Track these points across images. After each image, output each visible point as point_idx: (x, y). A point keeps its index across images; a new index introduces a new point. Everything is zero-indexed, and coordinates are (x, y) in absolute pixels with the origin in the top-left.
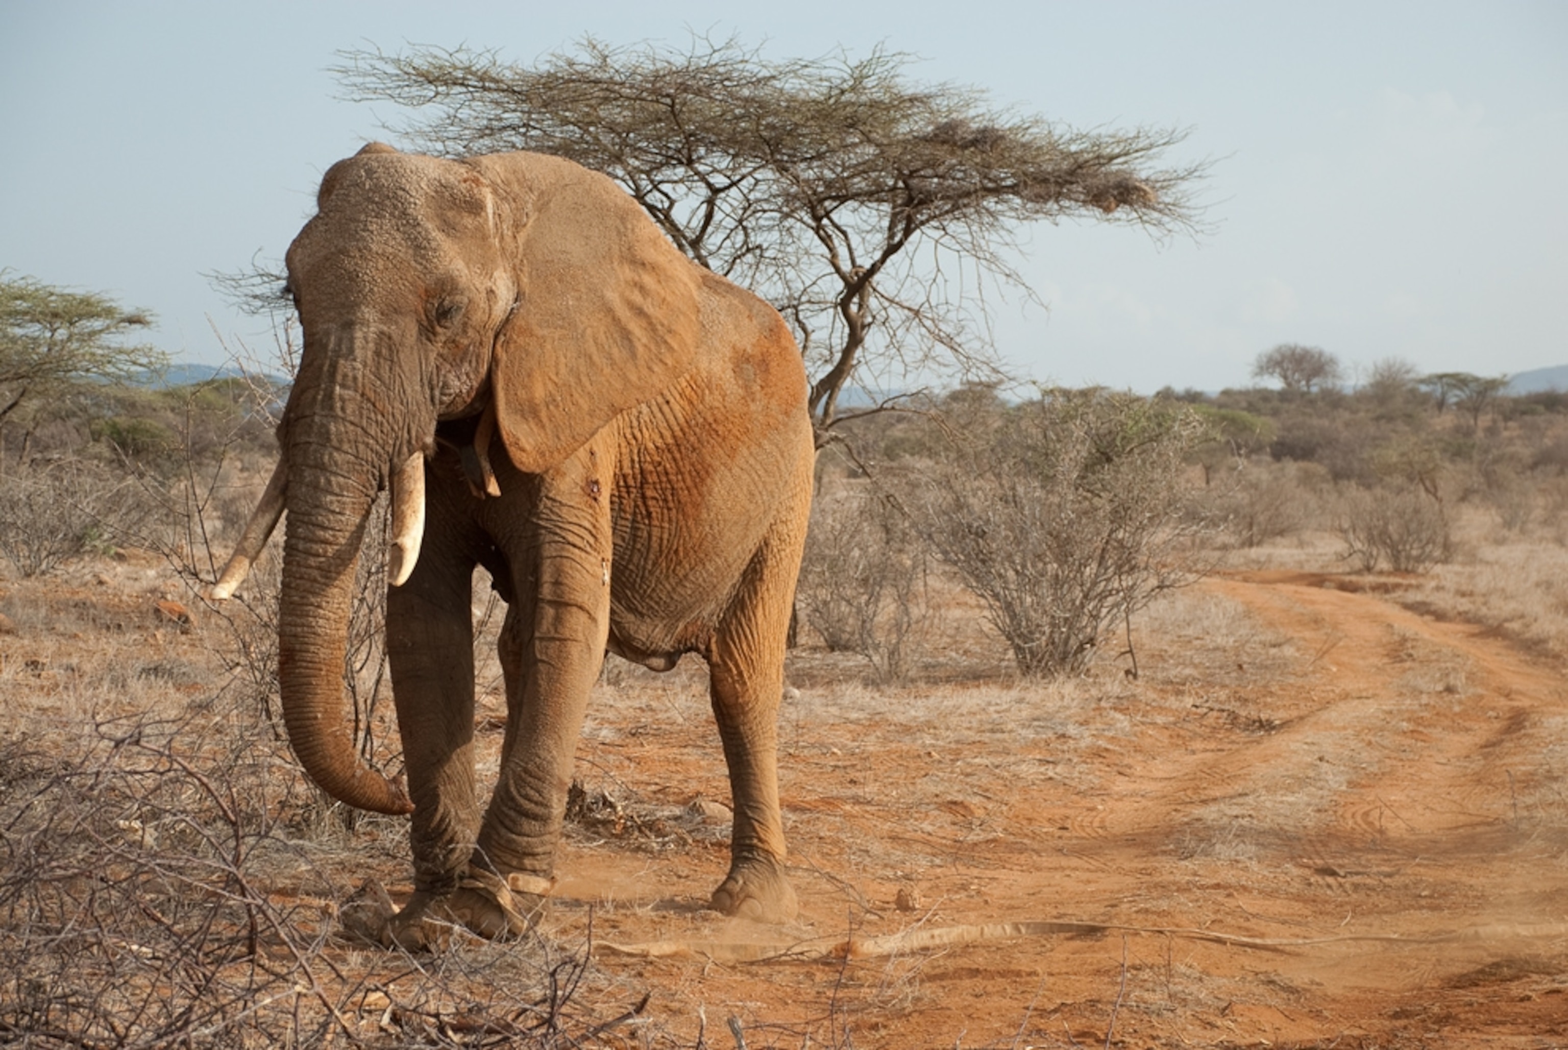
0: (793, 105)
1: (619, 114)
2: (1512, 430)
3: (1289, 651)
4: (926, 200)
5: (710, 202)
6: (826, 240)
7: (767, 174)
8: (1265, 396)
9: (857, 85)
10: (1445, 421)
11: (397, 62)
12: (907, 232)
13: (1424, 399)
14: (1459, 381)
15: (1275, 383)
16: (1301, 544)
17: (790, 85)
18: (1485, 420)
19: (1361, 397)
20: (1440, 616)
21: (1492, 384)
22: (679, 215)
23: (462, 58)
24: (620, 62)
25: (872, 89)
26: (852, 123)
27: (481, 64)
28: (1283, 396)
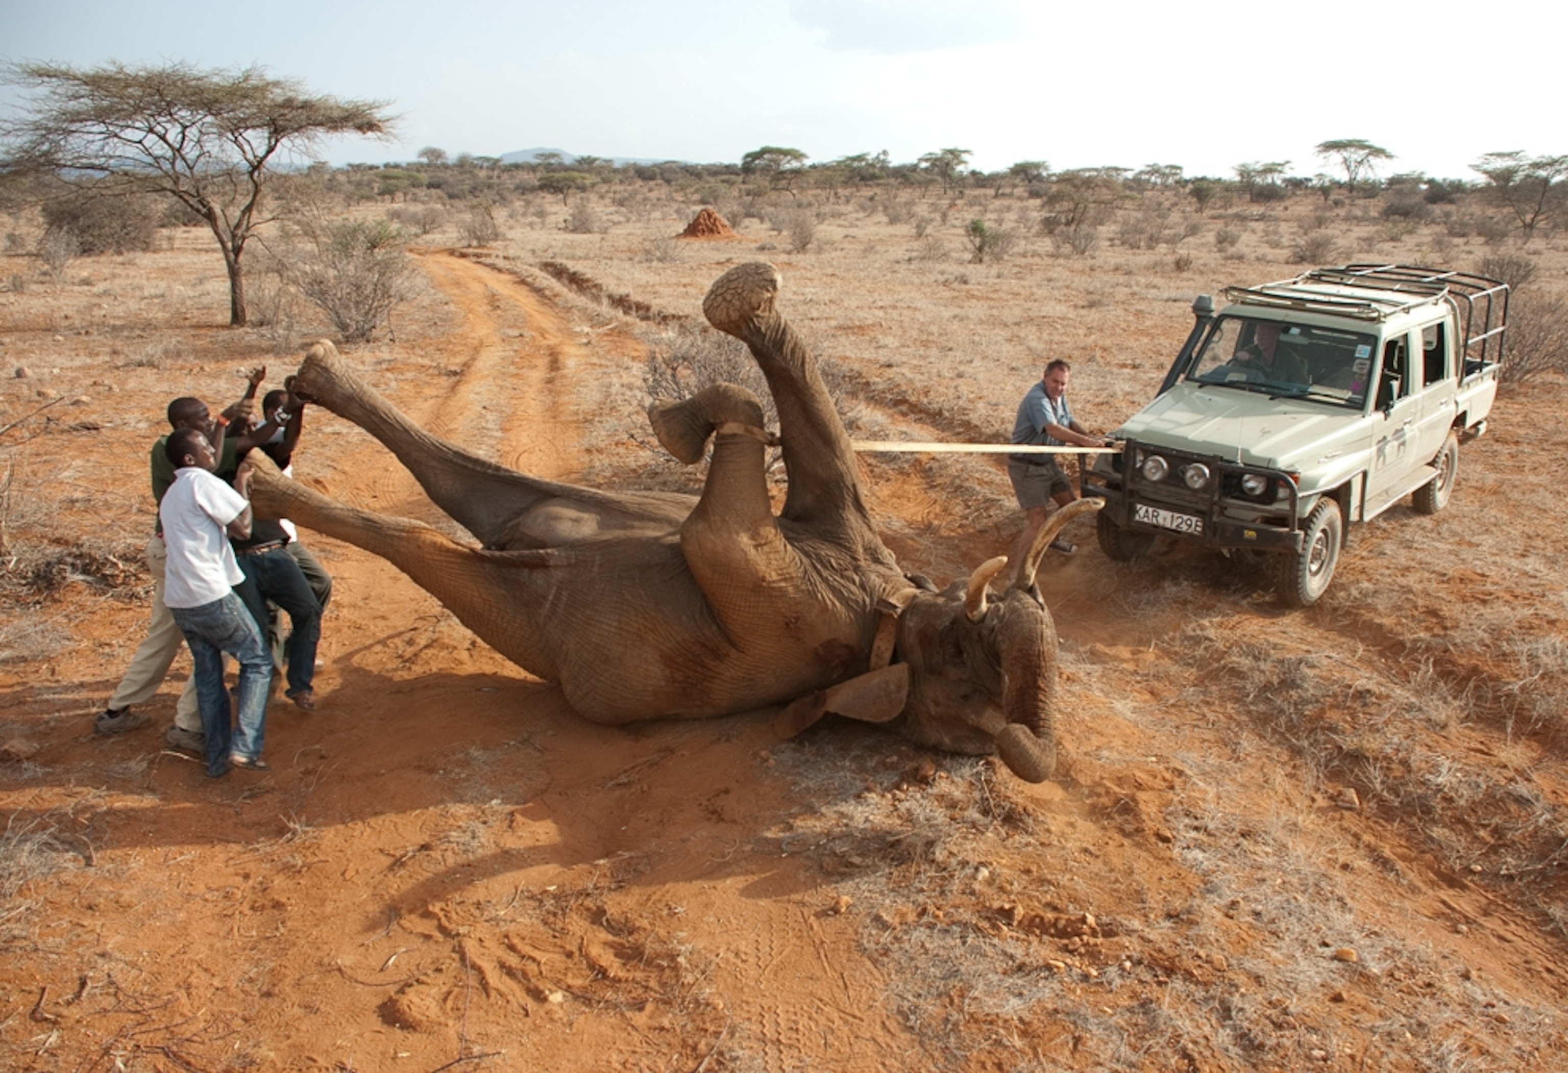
0: (218, 89)
1: (137, 92)
2: (505, 176)
3: (452, 307)
4: (284, 129)
5: (183, 133)
6: (241, 147)
7: (209, 119)
8: (422, 165)
9: (246, 79)
10: (483, 174)
11: (20, 65)
12: (277, 141)
13: (475, 166)
14: (487, 159)
15: (424, 160)
16: (444, 232)
17: (216, 79)
18: (496, 173)
19: (455, 165)
20: (500, 271)
21: (498, 161)
22: (170, 137)
23: (54, 65)
24: (130, 70)
25: (253, 82)
26: (245, 96)
27: (64, 67)
28: (429, 165)
